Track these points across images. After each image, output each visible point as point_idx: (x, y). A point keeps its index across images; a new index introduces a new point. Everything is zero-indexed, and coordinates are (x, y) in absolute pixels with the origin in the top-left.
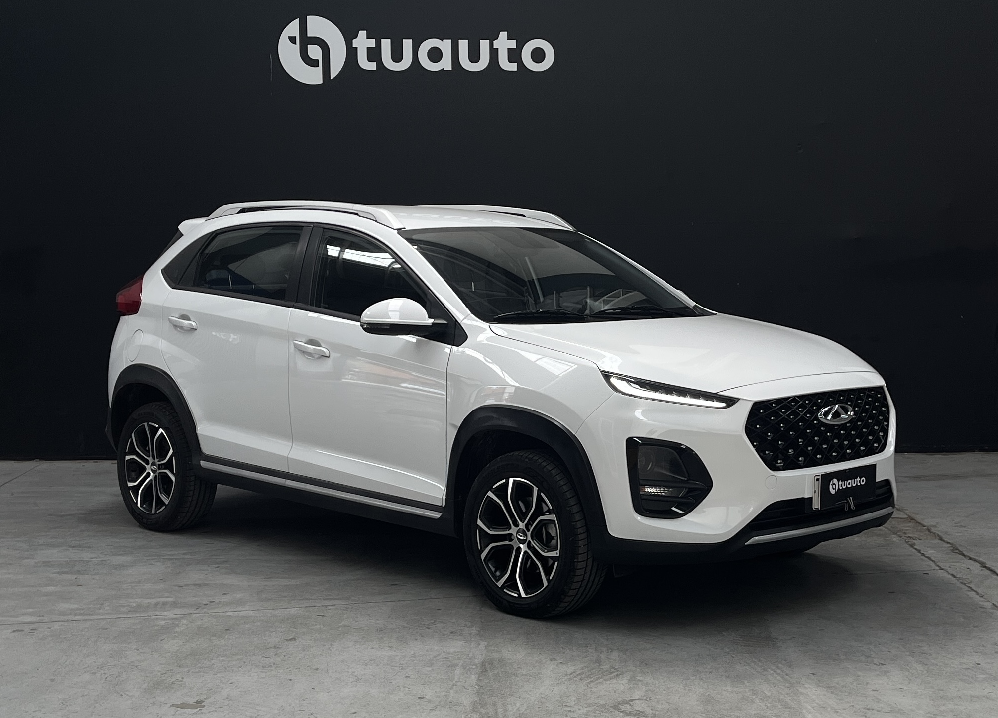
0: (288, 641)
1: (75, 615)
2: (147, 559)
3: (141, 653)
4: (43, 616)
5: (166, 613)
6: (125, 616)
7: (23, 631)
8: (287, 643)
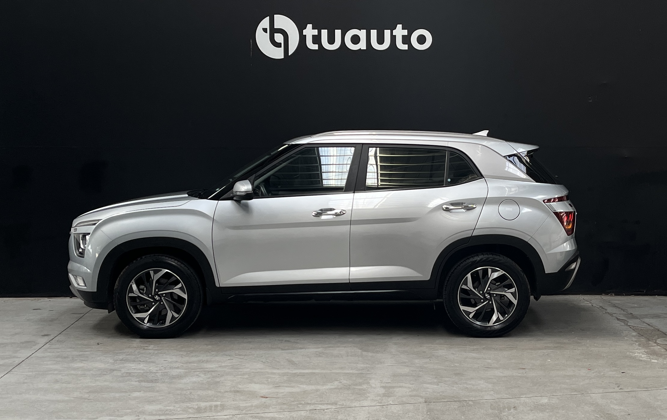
6: (193, 417)
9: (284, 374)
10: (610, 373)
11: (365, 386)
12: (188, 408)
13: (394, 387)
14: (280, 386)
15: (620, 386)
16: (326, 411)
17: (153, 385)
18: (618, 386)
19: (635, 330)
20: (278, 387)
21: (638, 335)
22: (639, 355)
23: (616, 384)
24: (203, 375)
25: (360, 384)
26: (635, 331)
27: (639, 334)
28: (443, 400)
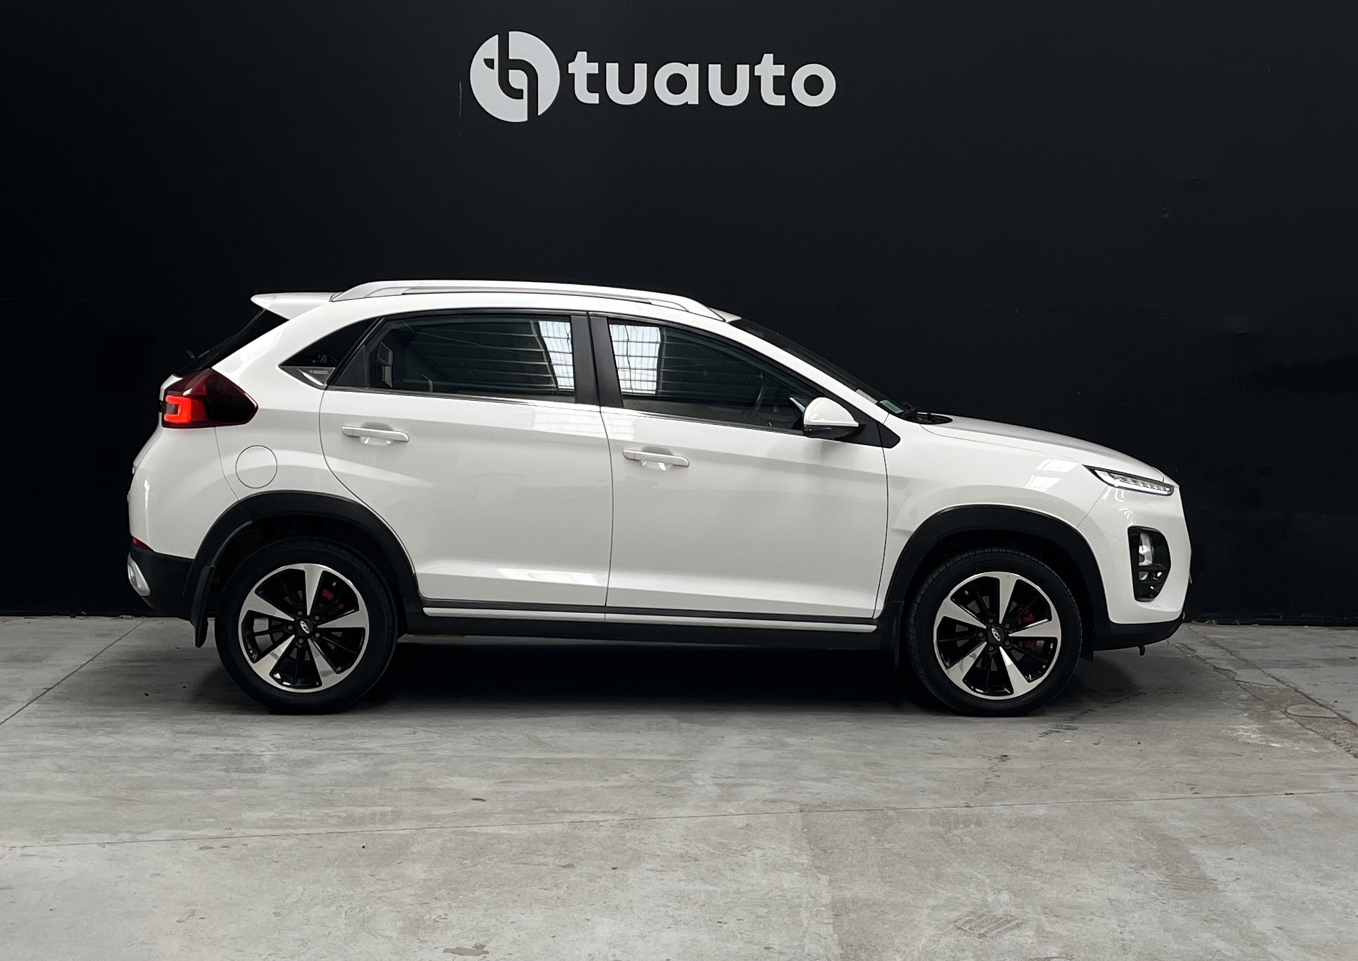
0: (563, 867)
1: (272, 828)
2: (336, 754)
3: (378, 879)
4: (231, 829)
5: (390, 827)
6: (338, 830)
7: (211, 848)
8: (564, 871)
9: (519, 761)
10: (1180, 765)
11: (680, 784)
12: (328, 816)
13: (740, 785)
14: (511, 782)
15: (1194, 788)
16: (602, 824)
17: (255, 777)
18: (1192, 789)
19: (1248, 689)
20: (507, 782)
21: (1251, 698)
22: (1245, 734)
23: (1187, 784)
24: (355, 761)
25: (673, 780)
26: (1247, 691)
27: (1253, 696)
28: (836, 808)
